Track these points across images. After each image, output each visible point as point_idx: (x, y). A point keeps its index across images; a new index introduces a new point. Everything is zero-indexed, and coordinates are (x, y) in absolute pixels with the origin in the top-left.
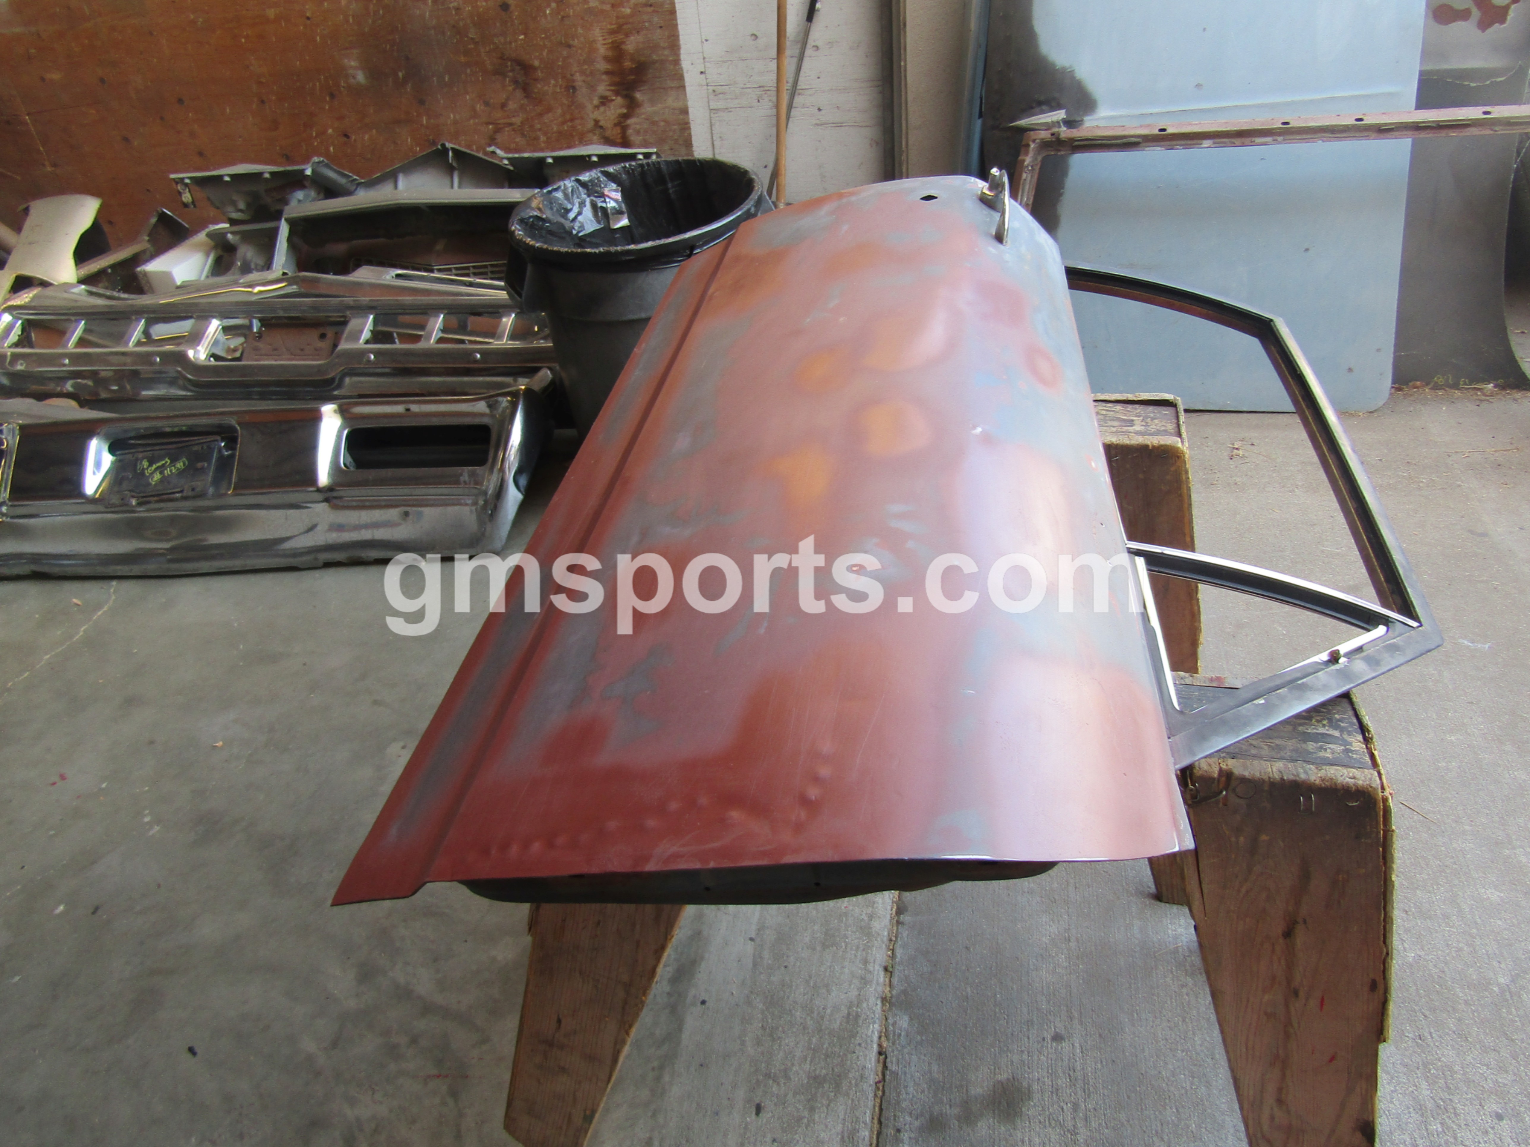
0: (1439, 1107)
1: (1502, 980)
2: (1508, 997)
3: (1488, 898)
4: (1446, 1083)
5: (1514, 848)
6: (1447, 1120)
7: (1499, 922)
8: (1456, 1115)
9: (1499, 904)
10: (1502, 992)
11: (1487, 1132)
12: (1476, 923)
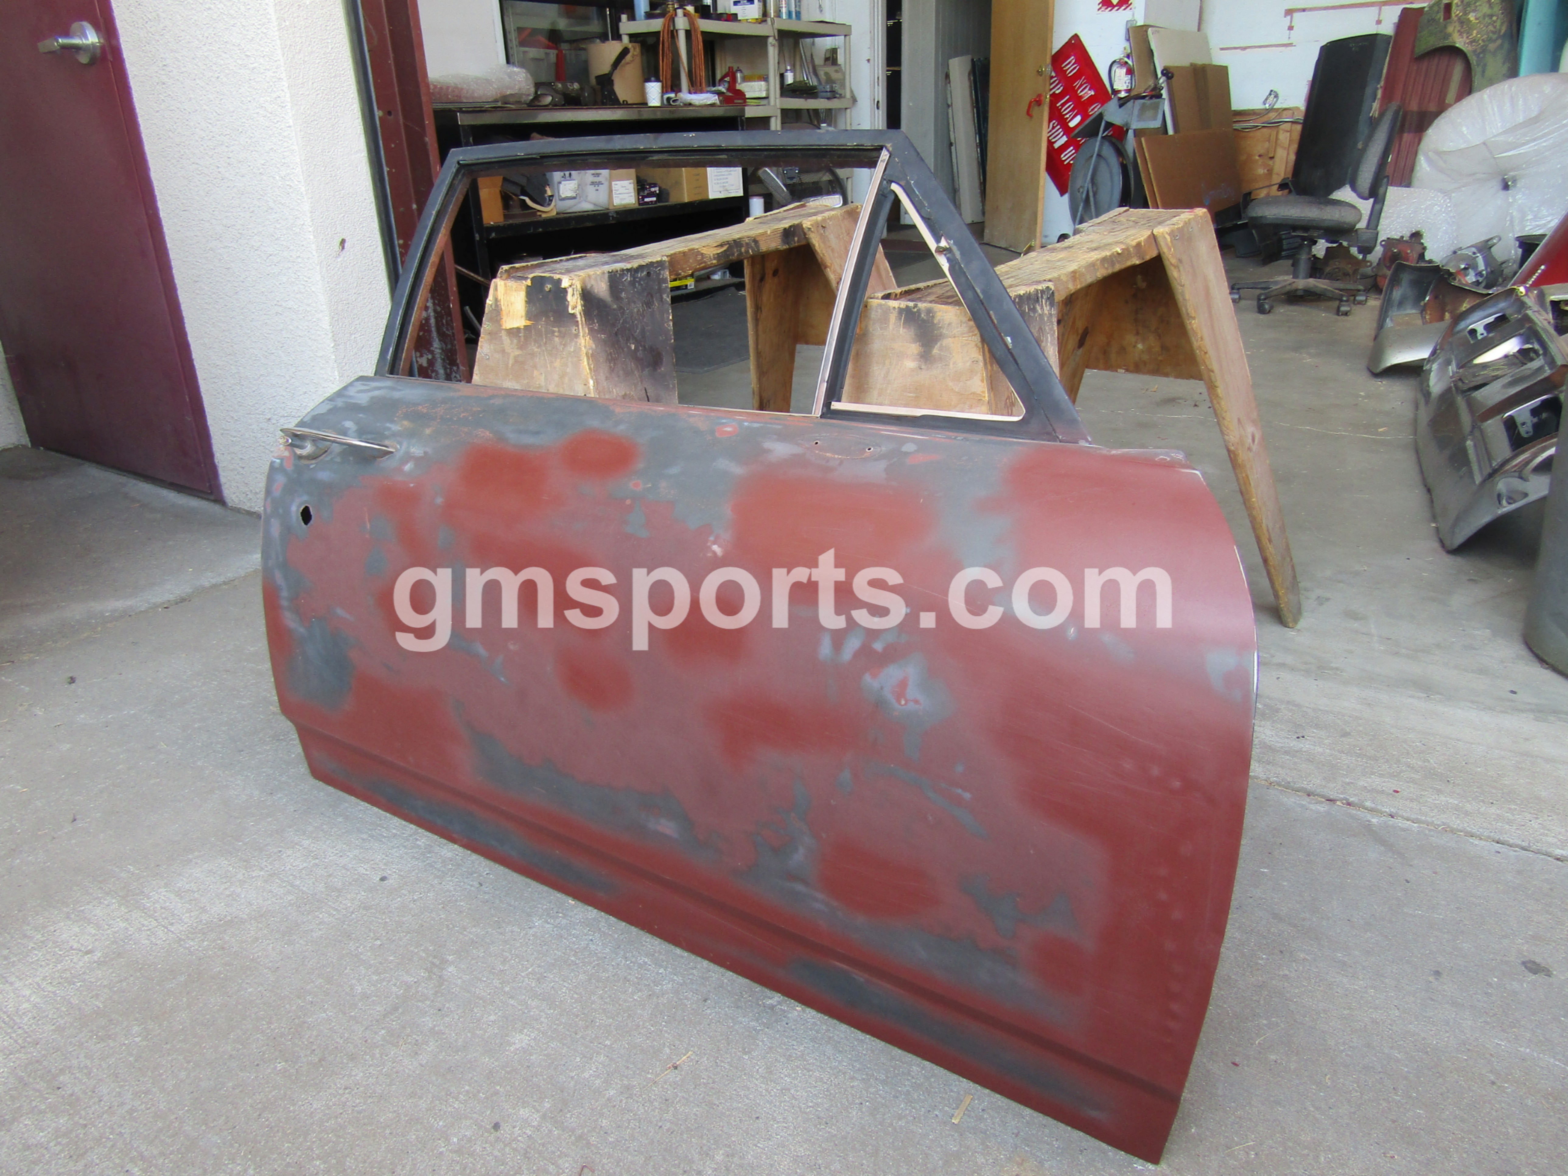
0: (430, 852)
1: (451, 969)
2: (435, 960)
3: (521, 1031)
4: (435, 868)
5: (544, 1117)
6: (417, 850)
7: (492, 1018)
8: (414, 857)
9: (507, 1035)
10: (444, 961)
11: (385, 864)
12: (512, 997)
